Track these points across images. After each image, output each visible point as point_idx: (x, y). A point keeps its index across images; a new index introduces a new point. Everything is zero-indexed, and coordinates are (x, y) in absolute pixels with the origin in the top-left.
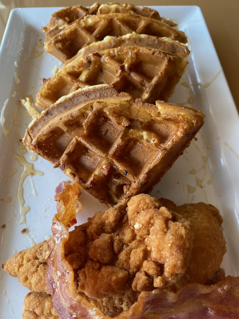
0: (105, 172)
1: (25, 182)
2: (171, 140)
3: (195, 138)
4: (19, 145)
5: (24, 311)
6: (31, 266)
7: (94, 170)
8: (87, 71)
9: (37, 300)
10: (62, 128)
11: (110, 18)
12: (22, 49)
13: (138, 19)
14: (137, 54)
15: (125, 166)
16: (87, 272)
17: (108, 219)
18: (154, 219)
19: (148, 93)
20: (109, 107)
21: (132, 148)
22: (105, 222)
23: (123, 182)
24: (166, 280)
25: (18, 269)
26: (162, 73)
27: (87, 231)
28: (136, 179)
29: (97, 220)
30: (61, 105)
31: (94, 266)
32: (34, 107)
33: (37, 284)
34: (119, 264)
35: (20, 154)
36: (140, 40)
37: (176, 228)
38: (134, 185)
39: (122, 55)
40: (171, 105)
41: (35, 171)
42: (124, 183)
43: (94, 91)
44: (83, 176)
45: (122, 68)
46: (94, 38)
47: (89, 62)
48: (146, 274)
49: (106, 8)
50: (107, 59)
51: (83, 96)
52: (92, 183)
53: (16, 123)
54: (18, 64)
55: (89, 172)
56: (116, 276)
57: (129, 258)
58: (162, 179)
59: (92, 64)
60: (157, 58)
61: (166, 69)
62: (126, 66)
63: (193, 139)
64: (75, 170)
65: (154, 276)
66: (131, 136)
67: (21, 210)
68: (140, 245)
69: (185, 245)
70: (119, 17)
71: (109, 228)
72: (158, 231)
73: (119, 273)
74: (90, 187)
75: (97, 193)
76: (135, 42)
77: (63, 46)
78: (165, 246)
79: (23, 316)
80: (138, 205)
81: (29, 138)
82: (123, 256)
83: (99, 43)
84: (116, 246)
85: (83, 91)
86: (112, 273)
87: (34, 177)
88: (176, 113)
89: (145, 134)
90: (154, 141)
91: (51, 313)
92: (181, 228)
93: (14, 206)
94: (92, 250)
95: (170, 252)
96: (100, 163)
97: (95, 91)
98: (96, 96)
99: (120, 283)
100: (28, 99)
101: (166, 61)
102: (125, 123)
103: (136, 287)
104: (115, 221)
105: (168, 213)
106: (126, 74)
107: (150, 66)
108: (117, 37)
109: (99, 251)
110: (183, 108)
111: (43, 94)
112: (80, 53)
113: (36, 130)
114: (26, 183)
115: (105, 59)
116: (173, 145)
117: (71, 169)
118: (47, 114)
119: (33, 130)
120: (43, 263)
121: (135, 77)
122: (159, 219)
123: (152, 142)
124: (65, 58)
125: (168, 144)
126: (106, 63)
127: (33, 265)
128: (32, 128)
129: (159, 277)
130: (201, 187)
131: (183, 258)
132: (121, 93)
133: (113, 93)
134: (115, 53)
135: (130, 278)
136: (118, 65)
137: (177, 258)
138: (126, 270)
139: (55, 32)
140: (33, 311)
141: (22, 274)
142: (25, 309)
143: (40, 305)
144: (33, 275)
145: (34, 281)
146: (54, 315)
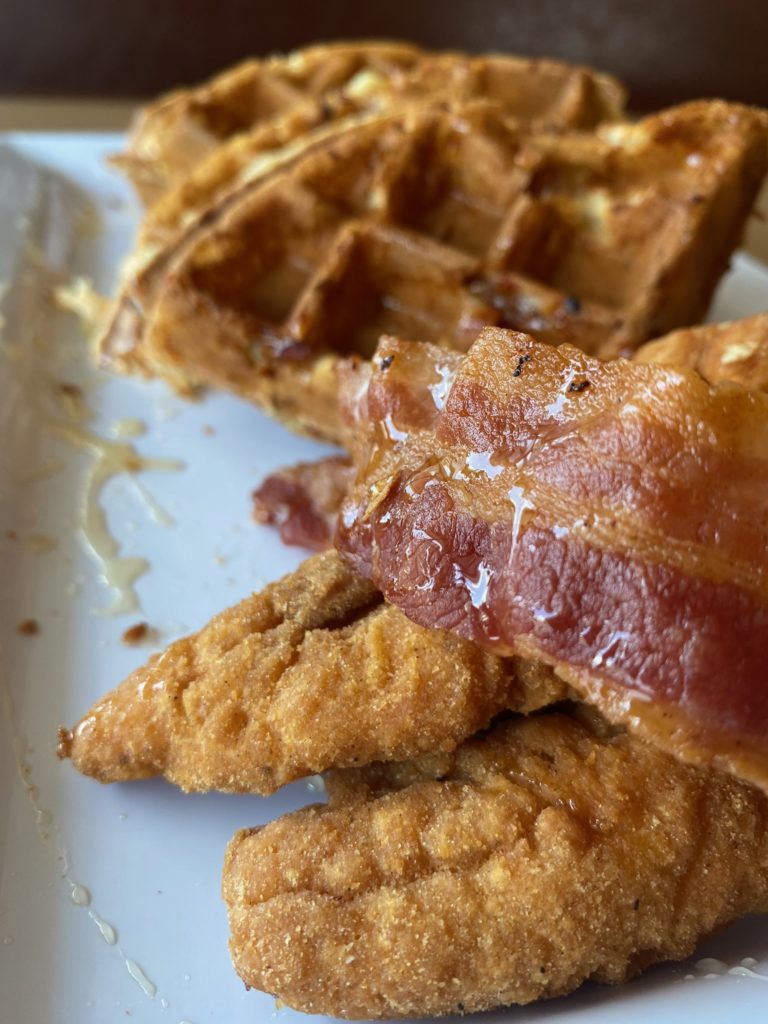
6: (254, 652)
25: (177, 700)
89: (599, 205)
91: (424, 855)
120: (318, 627)
127: (264, 644)
128: (148, 277)
140: (309, 883)
141: (202, 710)
142: (246, 896)
143: (339, 839)
144: (279, 683)
145: (295, 699)
146: (446, 867)
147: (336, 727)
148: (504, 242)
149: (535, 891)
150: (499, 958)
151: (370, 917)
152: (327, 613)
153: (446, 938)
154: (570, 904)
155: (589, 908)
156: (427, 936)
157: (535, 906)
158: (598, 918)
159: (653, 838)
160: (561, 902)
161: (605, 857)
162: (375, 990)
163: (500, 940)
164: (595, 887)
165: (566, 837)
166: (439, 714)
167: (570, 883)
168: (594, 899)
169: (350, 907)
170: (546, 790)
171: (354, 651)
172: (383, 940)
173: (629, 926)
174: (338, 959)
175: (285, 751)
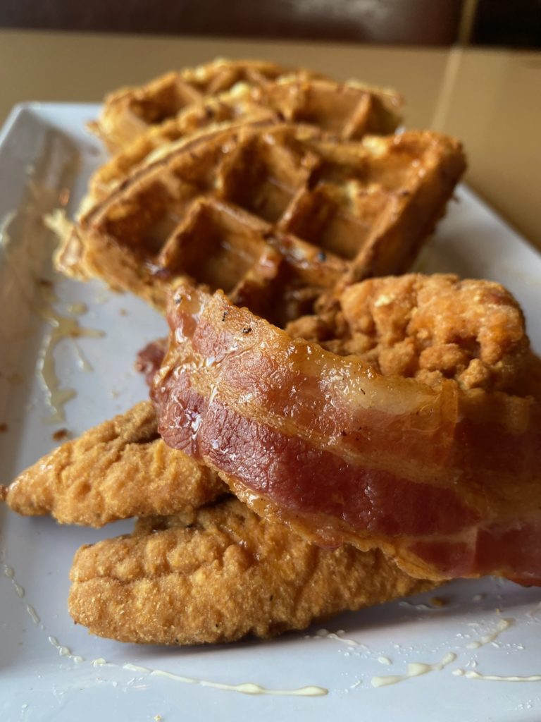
0: (271, 272)
6: (99, 454)
9: (118, 546)
10: (169, 184)
14: (308, 95)
25: (58, 475)
28: (349, 265)
52: (242, 292)
65: (458, 367)
78: (467, 304)
79: (74, 597)
87: (82, 342)
89: (352, 189)
91: (166, 564)
120: (135, 441)
127: (105, 449)
140: (109, 574)
141: (70, 482)
142: (79, 578)
143: (128, 552)
144: (109, 471)
145: (113, 480)
146: (177, 571)
147: (131, 496)
148: (288, 216)
149: (216, 586)
150: (195, 618)
151: (135, 592)
152: (140, 435)
153: (169, 605)
154: (233, 595)
155: (243, 598)
156: (159, 603)
157: (215, 594)
158: (248, 603)
159: (285, 566)
160: (229, 593)
161: (257, 572)
162: (132, 628)
163: (196, 609)
164: (248, 587)
165: (237, 561)
166: (182, 493)
167: (235, 584)
168: (247, 593)
169: (126, 587)
170: (235, 537)
171: (148, 457)
172: (139, 604)
173: (267, 608)
174: (116, 611)
175: (106, 507)
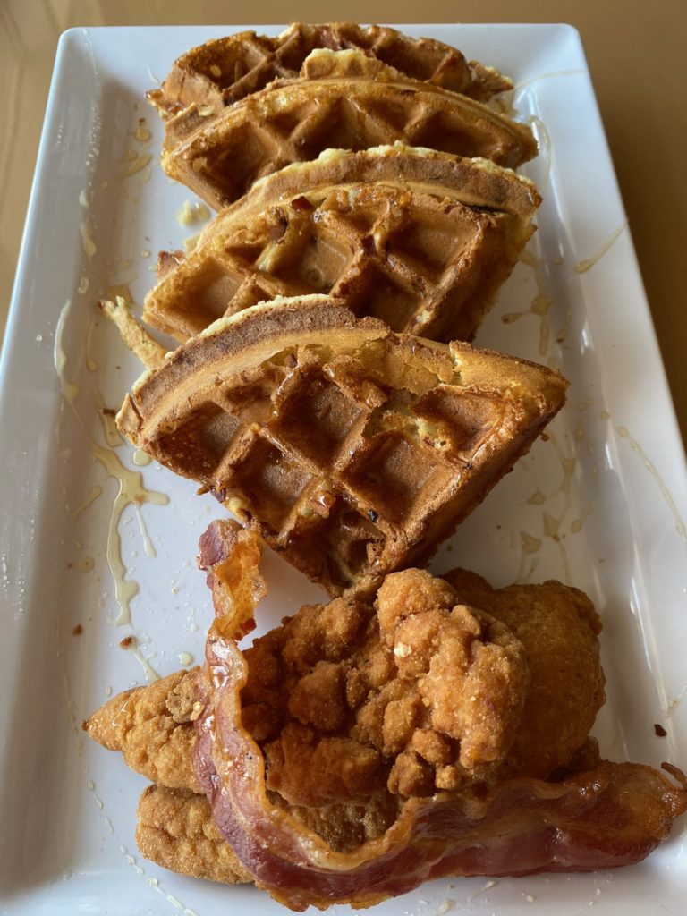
0: (324, 512)
1: (124, 521)
2: (484, 446)
3: (542, 434)
4: (103, 423)
5: (139, 828)
6: (154, 730)
7: (297, 500)
8: (277, 245)
9: (169, 805)
10: (221, 406)
11: (335, 95)
12: (97, 152)
13: (409, 99)
14: (405, 209)
15: (372, 500)
16: (285, 749)
17: (331, 626)
18: (440, 638)
19: (431, 312)
20: (337, 361)
21: (389, 453)
22: (325, 634)
23: (367, 535)
24: (463, 774)
25: (124, 736)
26: (466, 261)
27: (283, 654)
28: (398, 533)
29: (307, 628)
30: (214, 340)
31: (302, 735)
32: (138, 324)
33: (170, 771)
34: (359, 734)
35: (108, 447)
36: (414, 162)
37: (489, 659)
38: (394, 546)
39: (368, 207)
40: (486, 354)
41: (147, 491)
42: (369, 537)
43: (297, 310)
44: (270, 517)
45: (368, 243)
46: (292, 149)
47: (283, 222)
48: (420, 759)
49: (324, 61)
50: (329, 219)
51: (270, 322)
52: (292, 535)
53: (93, 366)
54: (88, 199)
55: (284, 504)
56: (353, 761)
57: (382, 721)
58: (459, 528)
59: (291, 226)
60: (456, 220)
61: (477, 253)
62: (377, 238)
63: (540, 437)
64: (250, 501)
65: (437, 764)
66: (388, 428)
67: (117, 590)
68: (406, 692)
69: (509, 699)
70: (359, 94)
71: (334, 648)
72: (448, 665)
73: (358, 755)
74: (288, 545)
75: (303, 559)
76: (401, 167)
77: (209, 163)
78: (463, 701)
79: (139, 837)
80: (404, 599)
81: (132, 415)
82: (367, 715)
83: (308, 165)
84: (352, 692)
85: (271, 309)
86: (344, 754)
87: (145, 507)
88: (498, 383)
89: (421, 423)
90: (443, 444)
91: (202, 833)
92: (500, 659)
93: (99, 580)
94: (298, 699)
95: (474, 716)
96: (310, 486)
97: (300, 310)
98: (302, 324)
99: (361, 778)
100: (120, 300)
101: (480, 231)
102: (373, 400)
103: (396, 787)
104: (349, 633)
105: (473, 623)
106: (377, 260)
107: (439, 236)
108: (355, 151)
109: (313, 702)
110: (517, 363)
111: (164, 299)
112: (257, 190)
113: (151, 398)
114: (127, 523)
115: (324, 216)
116: (488, 458)
117: (241, 498)
118: (179, 359)
119: (143, 398)
120: (182, 724)
121: (399, 268)
122: (452, 636)
123: (438, 446)
124: (218, 198)
125: (478, 454)
126: (326, 226)
127: (159, 727)
128: (141, 393)
129: (449, 768)
130: (556, 538)
131: (502, 730)
132: (365, 319)
133: (345, 317)
134: (349, 202)
135: (384, 765)
136: (355, 235)
137: (489, 727)
138: (373, 747)
139: (190, 123)
140: (162, 830)
141: (133, 745)
142: (142, 823)
143: (176, 814)
144: (161, 751)
145: (165, 762)
146: (209, 839)
151: (179, 849)
153: (202, 866)
169: (173, 843)
175: (160, 778)
